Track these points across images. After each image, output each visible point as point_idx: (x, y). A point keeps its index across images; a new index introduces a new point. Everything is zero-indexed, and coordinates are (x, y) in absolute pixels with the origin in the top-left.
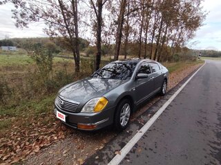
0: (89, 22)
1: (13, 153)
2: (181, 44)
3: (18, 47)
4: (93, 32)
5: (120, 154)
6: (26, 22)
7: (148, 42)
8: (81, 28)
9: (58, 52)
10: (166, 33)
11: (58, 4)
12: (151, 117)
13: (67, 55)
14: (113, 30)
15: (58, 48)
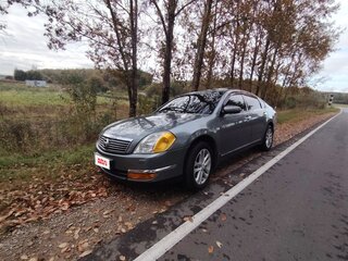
0: (154, 44)
1: (29, 209)
2: (299, 80)
3: (49, 82)
4: (160, 59)
5: (191, 221)
6: (63, 42)
7: (245, 77)
8: (141, 53)
9: (105, 90)
10: (273, 63)
11: (110, 16)
12: (244, 177)
13: (118, 95)
14: (190, 57)
15: (106, 85)
